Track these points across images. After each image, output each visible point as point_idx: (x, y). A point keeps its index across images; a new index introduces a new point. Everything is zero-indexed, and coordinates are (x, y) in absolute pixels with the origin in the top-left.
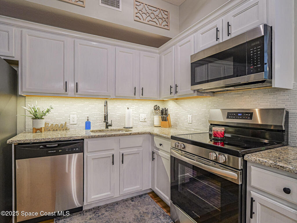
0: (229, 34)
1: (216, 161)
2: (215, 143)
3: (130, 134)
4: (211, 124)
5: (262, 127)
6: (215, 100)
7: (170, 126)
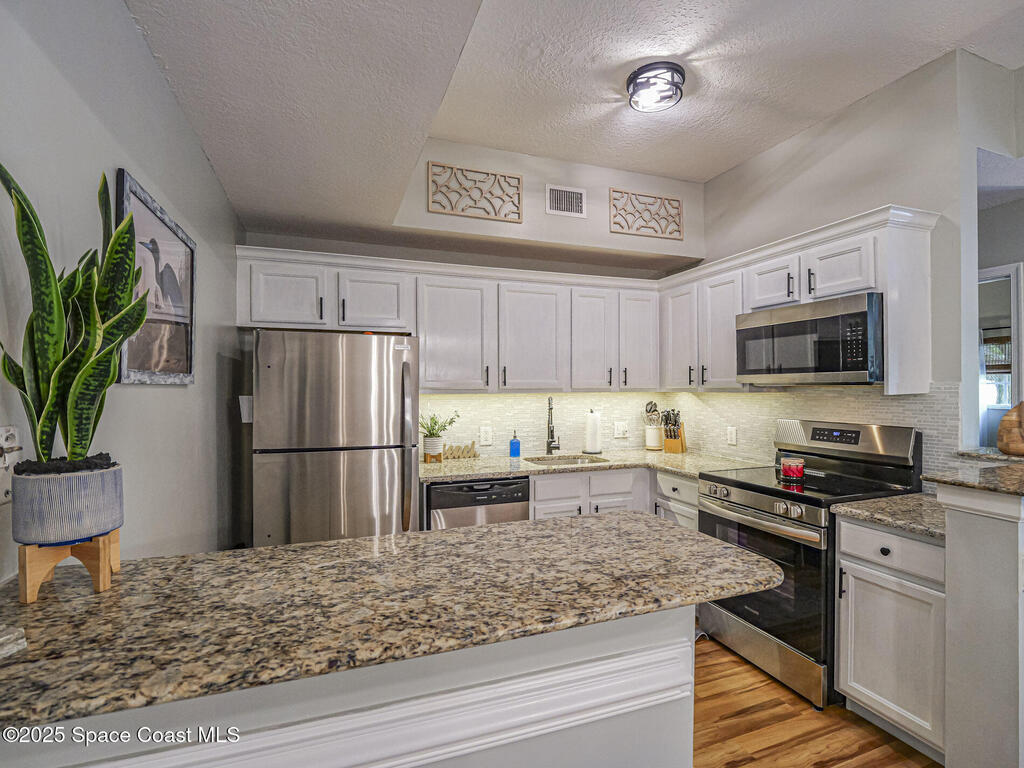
0: (810, 290)
1: (786, 516)
2: (785, 487)
3: (610, 467)
4: (779, 450)
5: (885, 461)
6: (788, 400)
7: (684, 450)
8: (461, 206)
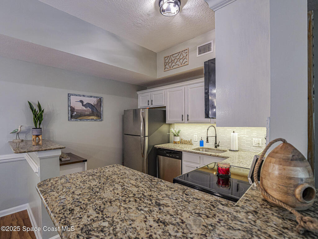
8: (172, 66)
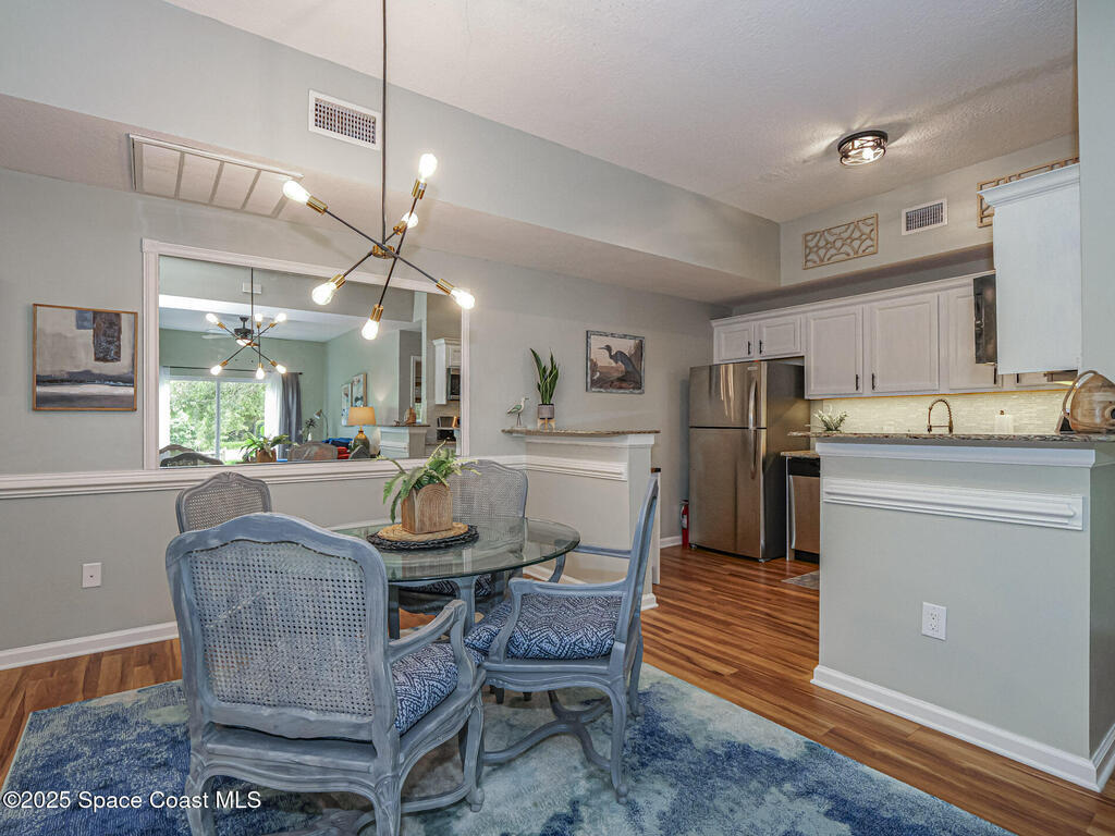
8: (827, 257)
